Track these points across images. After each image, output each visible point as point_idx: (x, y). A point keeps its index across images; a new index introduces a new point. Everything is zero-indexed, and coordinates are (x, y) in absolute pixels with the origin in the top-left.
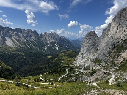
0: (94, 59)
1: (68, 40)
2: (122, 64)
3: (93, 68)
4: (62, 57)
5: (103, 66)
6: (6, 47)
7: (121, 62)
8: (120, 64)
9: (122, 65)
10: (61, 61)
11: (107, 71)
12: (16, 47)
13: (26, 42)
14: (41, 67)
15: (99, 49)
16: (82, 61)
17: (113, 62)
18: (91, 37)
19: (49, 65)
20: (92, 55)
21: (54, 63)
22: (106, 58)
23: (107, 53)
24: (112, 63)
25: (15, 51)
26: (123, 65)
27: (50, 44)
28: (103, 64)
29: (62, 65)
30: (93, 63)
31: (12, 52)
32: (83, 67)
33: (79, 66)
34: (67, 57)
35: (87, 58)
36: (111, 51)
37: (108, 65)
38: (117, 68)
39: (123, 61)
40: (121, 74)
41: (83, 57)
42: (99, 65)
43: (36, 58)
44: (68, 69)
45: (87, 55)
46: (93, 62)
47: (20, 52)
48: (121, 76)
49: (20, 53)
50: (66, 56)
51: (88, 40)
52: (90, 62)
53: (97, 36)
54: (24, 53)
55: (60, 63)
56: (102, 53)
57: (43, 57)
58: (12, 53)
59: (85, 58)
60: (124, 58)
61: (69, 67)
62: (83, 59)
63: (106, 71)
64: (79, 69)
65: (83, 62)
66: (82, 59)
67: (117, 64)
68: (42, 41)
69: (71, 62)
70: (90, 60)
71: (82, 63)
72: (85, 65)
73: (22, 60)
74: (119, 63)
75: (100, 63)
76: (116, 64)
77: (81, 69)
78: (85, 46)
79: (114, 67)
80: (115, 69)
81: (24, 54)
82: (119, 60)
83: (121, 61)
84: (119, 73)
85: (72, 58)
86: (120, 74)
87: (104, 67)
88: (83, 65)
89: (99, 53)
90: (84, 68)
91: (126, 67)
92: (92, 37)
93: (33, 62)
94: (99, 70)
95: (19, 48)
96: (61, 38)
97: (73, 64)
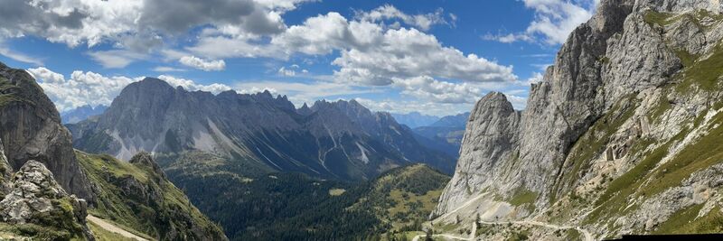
0: (508, 192)
2: (603, 192)
3: (510, 225)
4: (387, 189)
5: (545, 210)
6: (193, 153)
7: (598, 189)
8: (595, 196)
9: (602, 196)
10: (383, 206)
11: (564, 227)
12: (223, 154)
14: (310, 230)
15: (522, 153)
16: (469, 203)
17: (573, 193)
18: (491, 113)
19: (336, 224)
20: (501, 175)
21: (355, 214)
22: (551, 182)
23: (551, 164)
24: (574, 197)
25: (218, 168)
26: (605, 198)
27: (337, 141)
28: (542, 205)
29: (386, 221)
30: (508, 204)
31: (211, 170)
32: (474, 223)
33: (459, 222)
34: (404, 192)
35: (484, 191)
36: (561, 156)
37: (560, 205)
38: (591, 209)
39: (602, 182)
40: (611, 225)
41: (469, 188)
42: (531, 209)
43: (288, 196)
44: (417, 237)
45: (483, 178)
46: (507, 200)
47: (234, 171)
48: (613, 230)
49: (236, 176)
50: (400, 187)
51: (484, 125)
52: (499, 204)
53: (513, 111)
54: (246, 177)
55: (378, 217)
56: (533, 167)
57: (315, 194)
58: (212, 174)
59: (475, 190)
60: (603, 175)
61: (420, 230)
62: (470, 193)
63: (561, 228)
64: (461, 232)
65: (473, 204)
66: (466, 194)
67: (587, 195)
68: (308, 133)
69: (421, 209)
70: (497, 195)
71: (468, 208)
72: (482, 217)
73: (241, 201)
74: (591, 192)
75: (532, 202)
76: (583, 197)
77: (469, 233)
78: (472, 147)
79: (580, 209)
80: (587, 214)
81: (247, 180)
82: (591, 182)
83: (595, 186)
84: (602, 224)
85: (425, 194)
86: (606, 225)
87: (549, 213)
88: (474, 217)
89: (524, 167)
90: (479, 226)
91: (614, 200)
92: (495, 114)
93: (277, 212)
94: (537, 227)
95: (232, 157)
96: (378, 119)
97: (435, 217)
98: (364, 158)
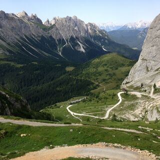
1: (104, 30)
10: (95, 76)
13: (19, 41)
14: (58, 89)
27: (67, 41)
29: (97, 83)
32: (152, 87)
35: (157, 70)
41: (147, 68)
44: (120, 93)
45: (156, 63)
49: (12, 64)
50: (103, 66)
54: (19, 64)
55: (93, 81)
59: (151, 69)
61: (120, 89)
62: (148, 71)
64: (144, 91)
66: (145, 71)
68: (51, 37)
77: (149, 92)
88: (152, 84)
90: (155, 89)
97: (127, 83)
98: (82, 50)
